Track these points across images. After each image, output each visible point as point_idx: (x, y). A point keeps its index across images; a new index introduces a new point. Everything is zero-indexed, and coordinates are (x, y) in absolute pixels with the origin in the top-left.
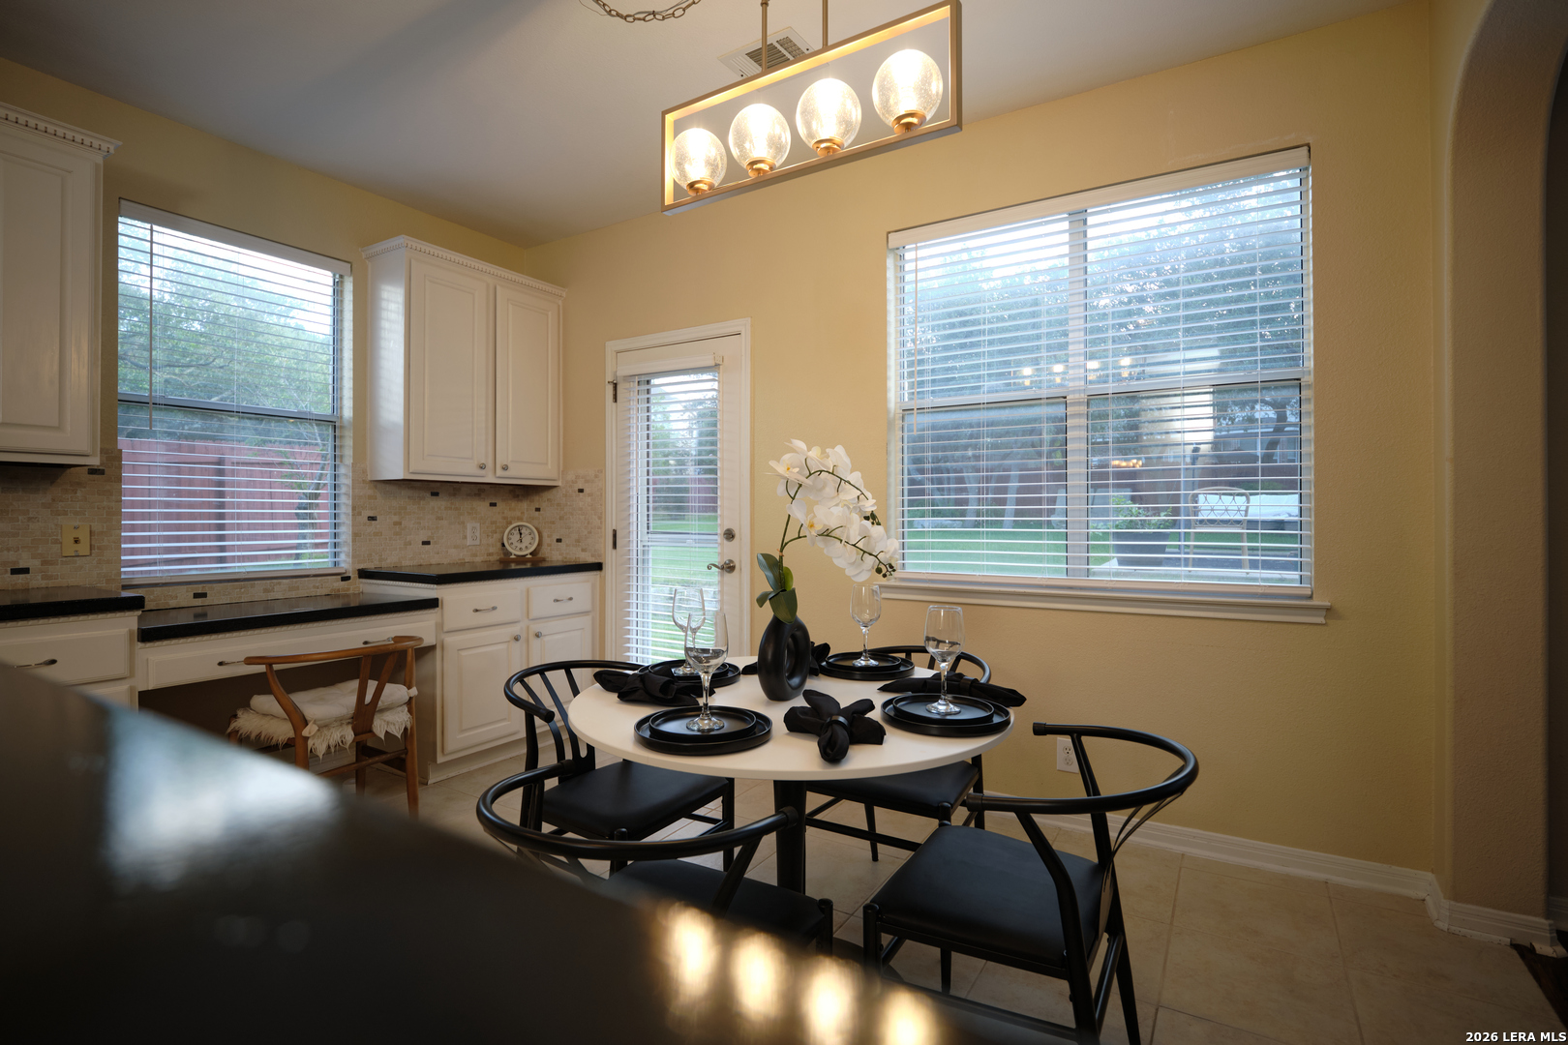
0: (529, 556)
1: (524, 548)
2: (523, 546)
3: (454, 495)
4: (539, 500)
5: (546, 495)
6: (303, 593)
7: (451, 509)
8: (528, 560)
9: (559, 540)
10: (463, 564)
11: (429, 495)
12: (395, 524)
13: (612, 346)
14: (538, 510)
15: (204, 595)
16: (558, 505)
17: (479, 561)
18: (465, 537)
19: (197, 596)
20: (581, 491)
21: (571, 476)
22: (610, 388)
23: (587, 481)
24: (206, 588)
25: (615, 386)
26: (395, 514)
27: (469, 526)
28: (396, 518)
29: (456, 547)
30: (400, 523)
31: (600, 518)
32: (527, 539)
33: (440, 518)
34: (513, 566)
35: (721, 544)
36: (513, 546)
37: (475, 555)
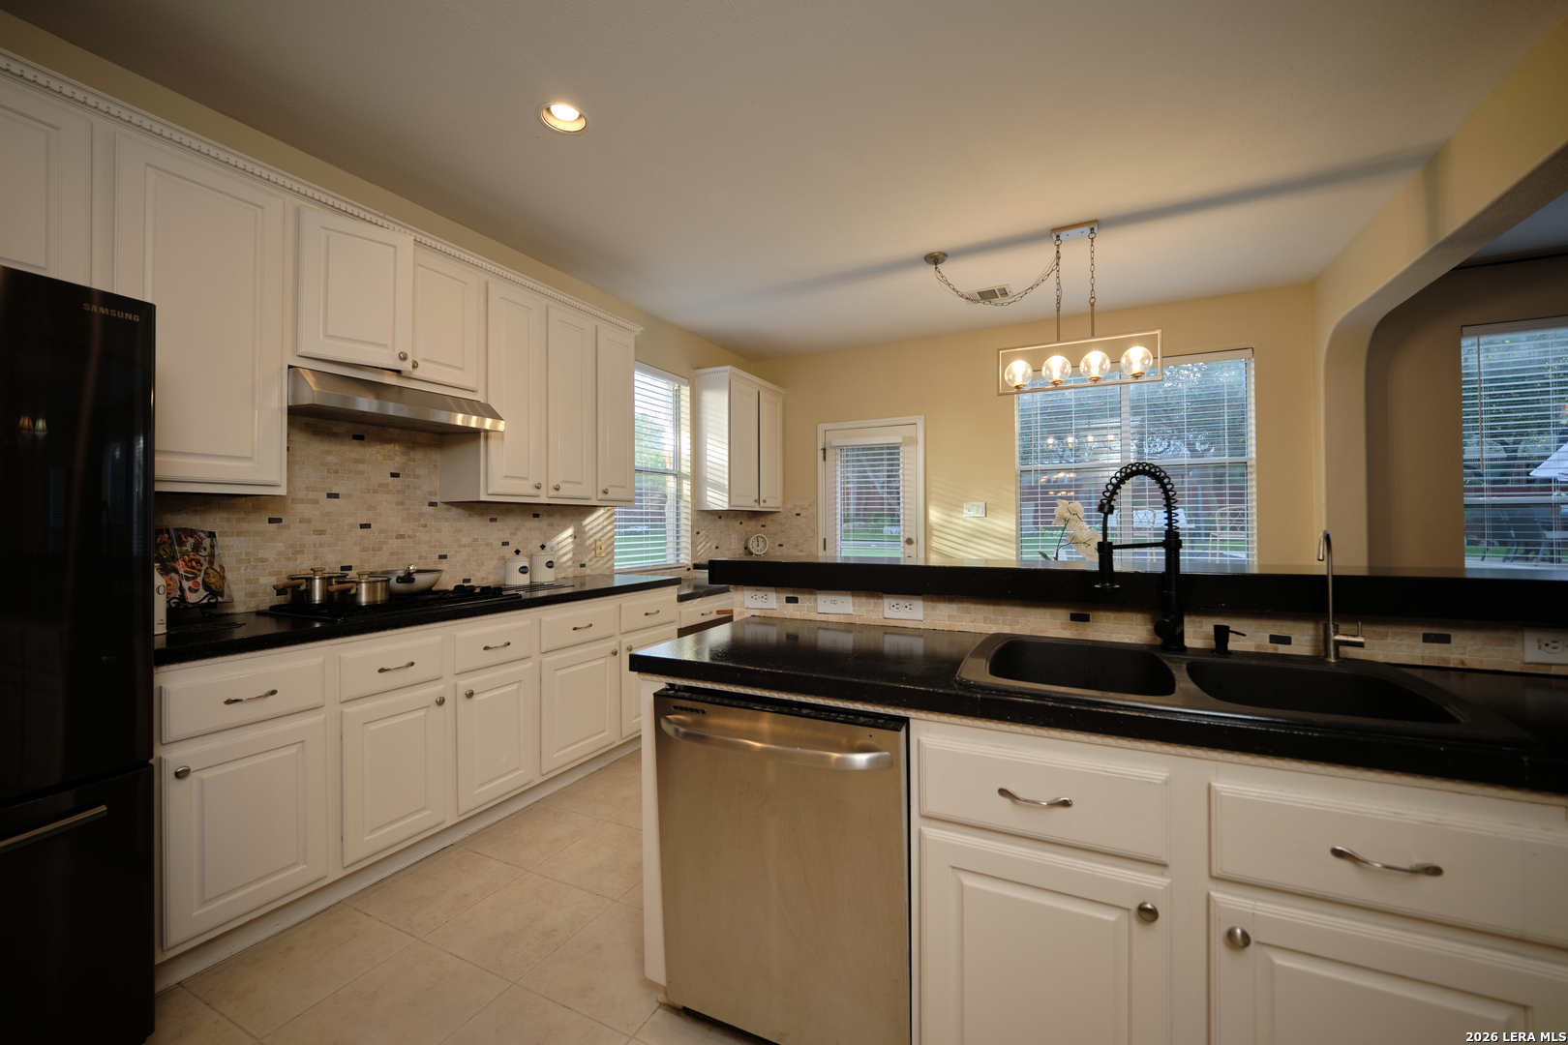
2: (759, 549)
3: (727, 518)
4: (767, 521)
5: (770, 517)
7: (726, 526)
9: (781, 545)
11: (718, 518)
13: (822, 427)
14: (763, 526)
16: (781, 523)
18: (731, 544)
20: (798, 515)
21: (790, 505)
22: (821, 453)
23: (802, 509)
25: (824, 450)
26: (706, 530)
27: (733, 537)
28: (706, 533)
29: (728, 550)
30: (708, 536)
31: (813, 531)
32: (761, 545)
33: (722, 532)
35: (904, 547)
36: (754, 549)
37: (735, 555)
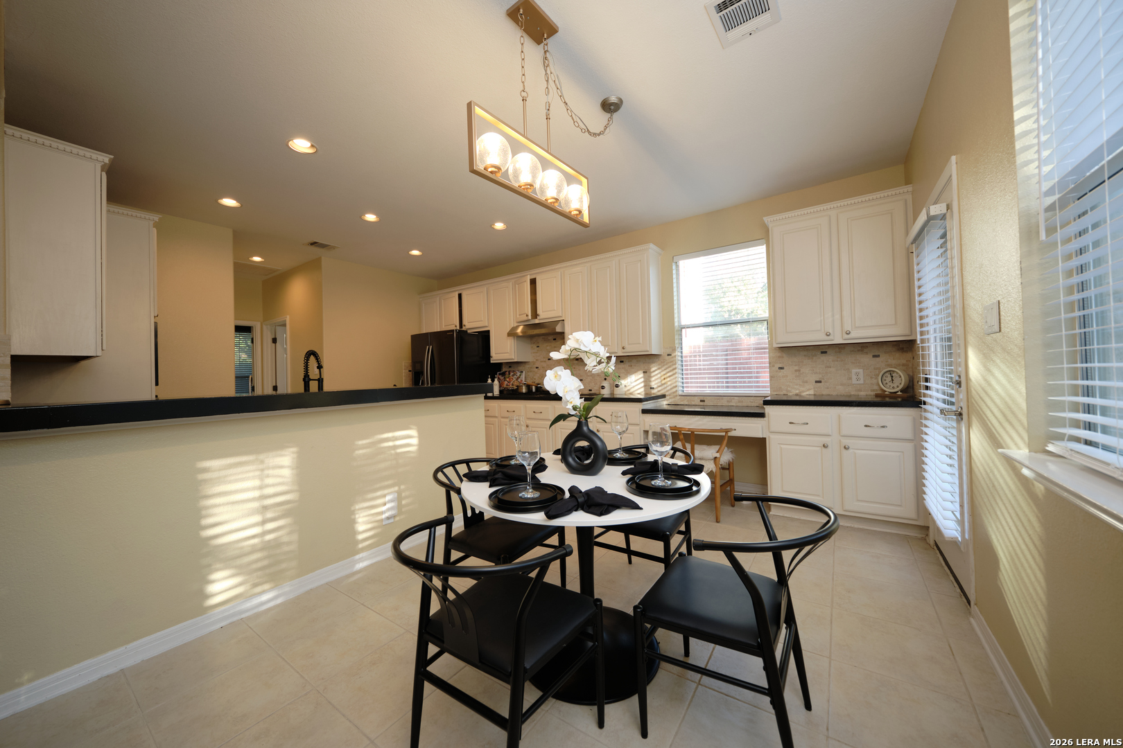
0: (899, 393)
1: (896, 387)
2: (893, 386)
3: (840, 352)
6: (745, 404)
7: (837, 361)
8: (899, 396)
10: (850, 396)
11: (819, 353)
12: (796, 371)
15: (704, 401)
17: (864, 395)
18: (851, 379)
19: (701, 401)
24: (704, 398)
26: (796, 365)
27: (854, 371)
28: (797, 368)
29: (842, 385)
30: (799, 371)
32: (897, 381)
33: (828, 367)
34: (887, 399)
36: (888, 386)
37: (860, 391)
